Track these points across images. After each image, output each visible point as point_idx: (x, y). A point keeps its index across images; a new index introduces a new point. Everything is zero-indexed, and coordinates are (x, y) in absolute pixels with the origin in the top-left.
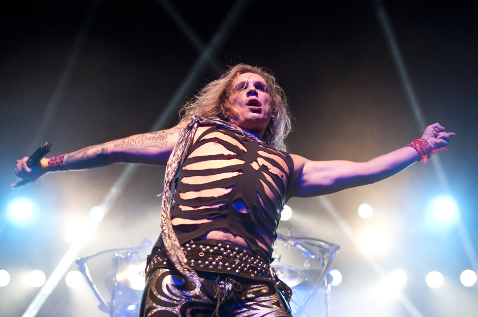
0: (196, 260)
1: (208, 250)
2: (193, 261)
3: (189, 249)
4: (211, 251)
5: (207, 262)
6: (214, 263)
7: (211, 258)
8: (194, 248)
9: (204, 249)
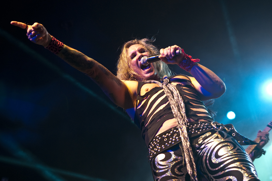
0: (164, 144)
1: (168, 135)
2: (163, 146)
3: (158, 141)
4: (170, 134)
5: (170, 142)
6: (174, 140)
7: (171, 139)
8: (160, 139)
9: (165, 136)
